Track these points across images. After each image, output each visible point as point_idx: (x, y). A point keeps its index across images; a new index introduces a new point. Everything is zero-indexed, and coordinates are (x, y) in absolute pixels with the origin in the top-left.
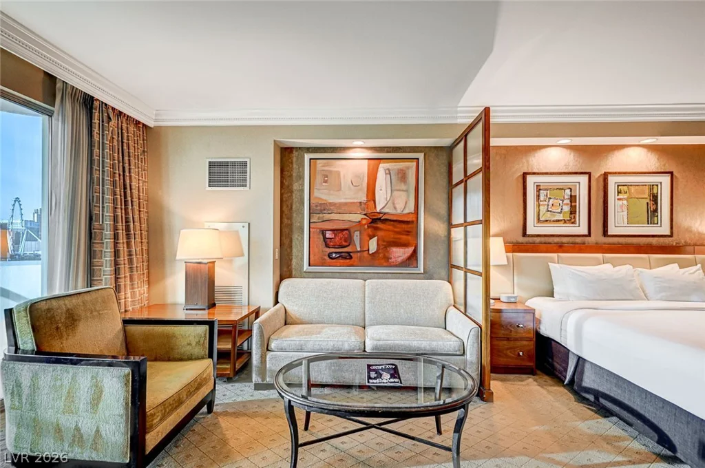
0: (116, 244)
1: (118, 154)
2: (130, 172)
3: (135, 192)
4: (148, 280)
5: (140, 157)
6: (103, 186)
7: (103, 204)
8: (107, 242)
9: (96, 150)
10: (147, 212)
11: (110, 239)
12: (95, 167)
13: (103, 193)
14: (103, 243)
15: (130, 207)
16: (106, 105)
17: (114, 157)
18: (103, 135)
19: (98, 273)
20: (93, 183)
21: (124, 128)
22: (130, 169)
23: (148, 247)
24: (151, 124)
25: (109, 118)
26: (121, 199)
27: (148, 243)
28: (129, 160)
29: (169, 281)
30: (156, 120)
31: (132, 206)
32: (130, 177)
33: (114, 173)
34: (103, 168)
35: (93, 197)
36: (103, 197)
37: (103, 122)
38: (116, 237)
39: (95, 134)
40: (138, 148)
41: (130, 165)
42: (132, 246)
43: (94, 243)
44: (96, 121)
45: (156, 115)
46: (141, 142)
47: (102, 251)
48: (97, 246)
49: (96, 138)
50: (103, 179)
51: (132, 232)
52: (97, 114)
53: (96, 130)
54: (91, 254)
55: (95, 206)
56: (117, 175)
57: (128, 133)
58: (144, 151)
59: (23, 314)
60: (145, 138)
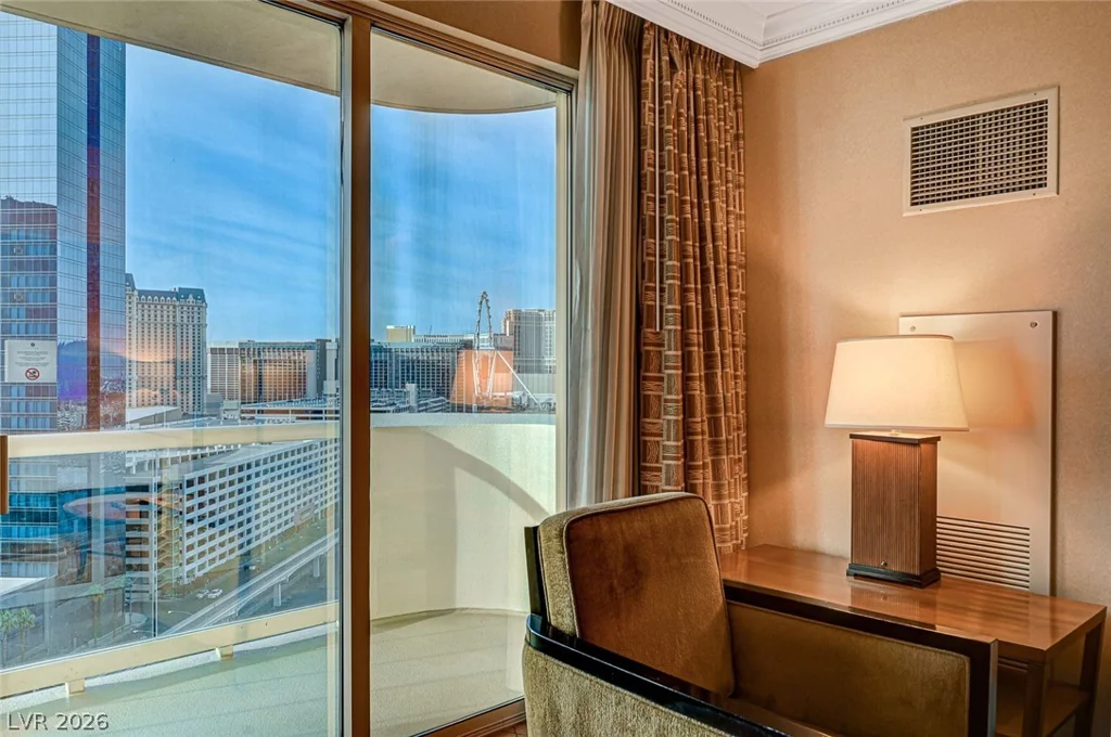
0: (686, 380)
1: (689, 152)
2: (711, 197)
3: (722, 244)
4: (748, 478)
5: (730, 153)
6: (662, 238)
7: (661, 282)
8: (669, 376)
9: (648, 151)
10: (744, 297)
11: (675, 368)
12: (647, 193)
13: (662, 256)
14: (662, 379)
15: (713, 287)
16: (667, 32)
17: (681, 162)
18: (661, 112)
19: (651, 454)
20: (644, 233)
21: (700, 84)
22: (711, 187)
23: (747, 389)
24: (751, 58)
25: (672, 62)
26: (695, 266)
27: (746, 378)
28: (709, 164)
29: (797, 486)
30: (766, 46)
31: (717, 283)
32: (713, 206)
33: (683, 202)
34: (662, 193)
35: (643, 265)
36: (661, 264)
37: (660, 78)
38: (686, 362)
39: (646, 112)
40: (726, 131)
41: (710, 178)
42: (716, 385)
43: (645, 378)
44: (649, 80)
45: (767, 31)
46: (731, 114)
47: (659, 397)
48: (650, 384)
49: (649, 120)
50: (661, 219)
51: (718, 349)
52: (650, 62)
53: (648, 104)
54: (641, 407)
55: (647, 288)
56: (688, 207)
57: (706, 96)
58: (737, 137)
59: (555, 543)
60: (740, 100)
